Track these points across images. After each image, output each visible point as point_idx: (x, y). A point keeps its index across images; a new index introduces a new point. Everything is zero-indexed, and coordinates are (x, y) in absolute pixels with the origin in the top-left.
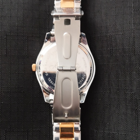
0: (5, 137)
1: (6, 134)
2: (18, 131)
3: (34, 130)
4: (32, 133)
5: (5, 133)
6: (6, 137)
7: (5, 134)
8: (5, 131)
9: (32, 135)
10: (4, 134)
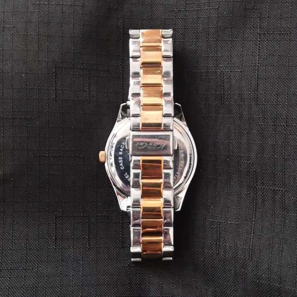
1: (56, 221)
3: (98, 214)
4: (96, 219)
5: (54, 218)
7: (54, 221)
8: (54, 216)
9: (95, 222)
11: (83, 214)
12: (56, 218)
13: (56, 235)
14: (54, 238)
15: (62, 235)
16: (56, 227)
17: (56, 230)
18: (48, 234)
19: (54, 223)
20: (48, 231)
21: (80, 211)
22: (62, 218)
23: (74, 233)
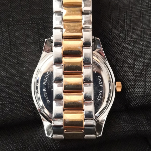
0: (7, 32)
1: (9, 29)
2: (24, 24)
3: (45, 21)
4: (44, 25)
5: (7, 27)
6: (9, 32)
7: (7, 29)
8: (6, 25)
9: (44, 28)
10: (5, 29)
11: (31, 21)
12: (8, 27)
13: (10, 41)
14: (9, 44)
15: (16, 41)
16: (9, 35)
17: (10, 37)
18: (3, 41)
19: (7, 31)
20: (3, 39)
21: (29, 19)
22: (14, 26)
23: (26, 39)
